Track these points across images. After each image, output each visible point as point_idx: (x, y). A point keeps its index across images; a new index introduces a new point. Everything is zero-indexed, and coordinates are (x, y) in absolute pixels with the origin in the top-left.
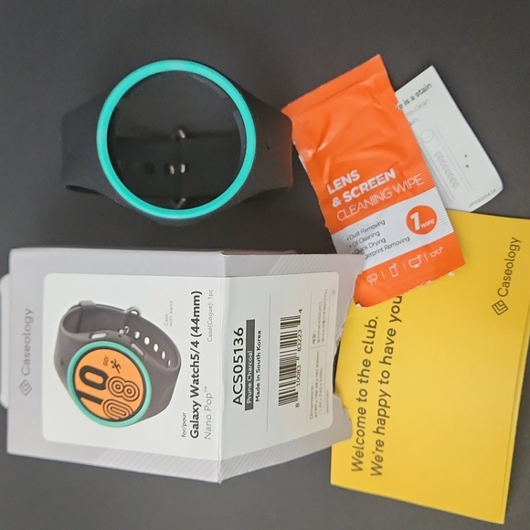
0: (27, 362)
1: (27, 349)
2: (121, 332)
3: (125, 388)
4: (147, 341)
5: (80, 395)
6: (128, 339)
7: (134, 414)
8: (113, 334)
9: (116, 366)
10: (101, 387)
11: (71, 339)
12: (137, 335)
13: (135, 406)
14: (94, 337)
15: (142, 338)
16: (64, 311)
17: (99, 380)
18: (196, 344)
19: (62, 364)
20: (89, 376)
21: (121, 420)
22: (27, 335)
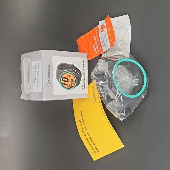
0: (49, 77)
1: (49, 74)
2: (70, 69)
3: (72, 81)
4: (75, 71)
5: (62, 84)
6: (72, 70)
7: (73, 86)
8: (69, 70)
9: (70, 77)
10: (67, 81)
11: (60, 71)
12: (73, 70)
13: (73, 85)
14: (65, 70)
15: (74, 70)
16: (58, 65)
17: (66, 80)
18: (84, 71)
19: (58, 77)
20: (64, 79)
21: (71, 88)
22: (49, 71)
